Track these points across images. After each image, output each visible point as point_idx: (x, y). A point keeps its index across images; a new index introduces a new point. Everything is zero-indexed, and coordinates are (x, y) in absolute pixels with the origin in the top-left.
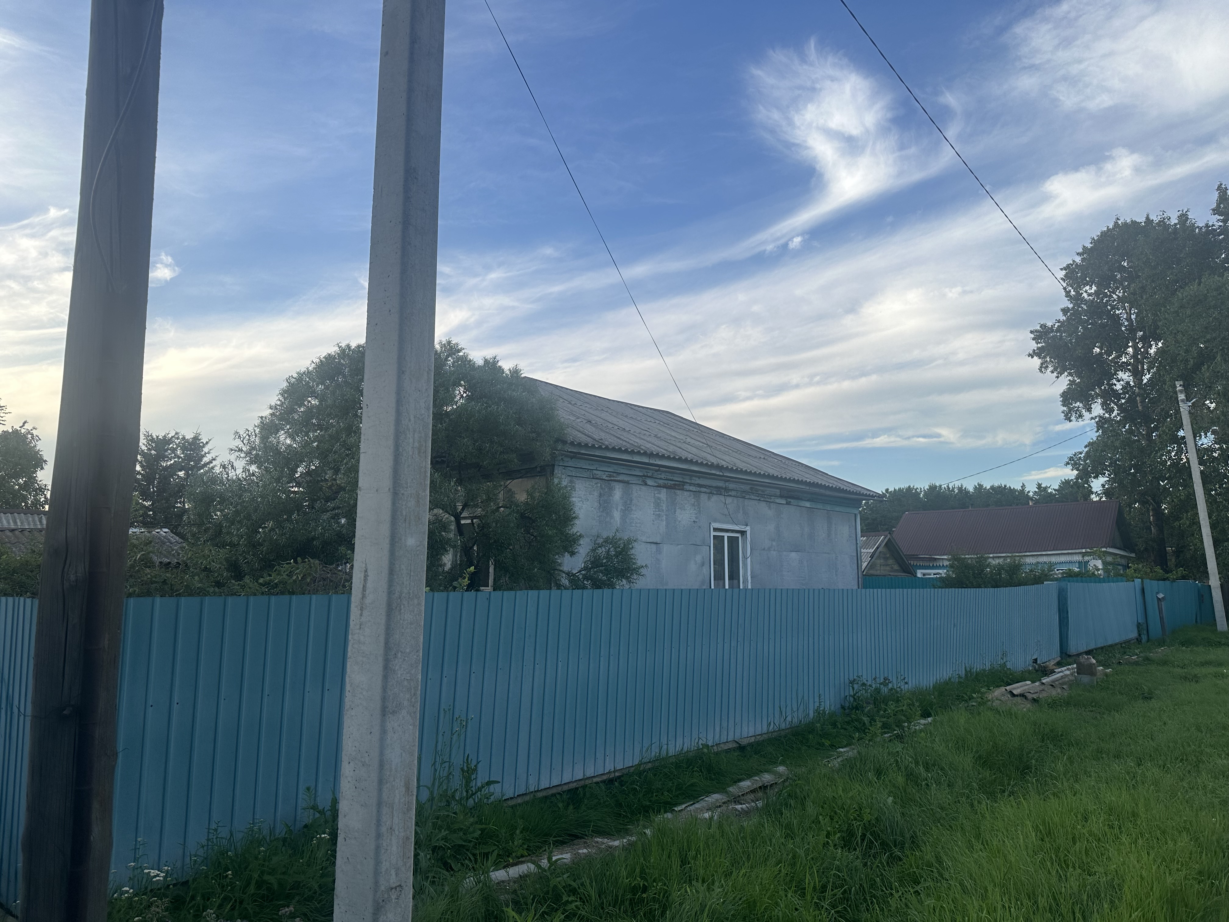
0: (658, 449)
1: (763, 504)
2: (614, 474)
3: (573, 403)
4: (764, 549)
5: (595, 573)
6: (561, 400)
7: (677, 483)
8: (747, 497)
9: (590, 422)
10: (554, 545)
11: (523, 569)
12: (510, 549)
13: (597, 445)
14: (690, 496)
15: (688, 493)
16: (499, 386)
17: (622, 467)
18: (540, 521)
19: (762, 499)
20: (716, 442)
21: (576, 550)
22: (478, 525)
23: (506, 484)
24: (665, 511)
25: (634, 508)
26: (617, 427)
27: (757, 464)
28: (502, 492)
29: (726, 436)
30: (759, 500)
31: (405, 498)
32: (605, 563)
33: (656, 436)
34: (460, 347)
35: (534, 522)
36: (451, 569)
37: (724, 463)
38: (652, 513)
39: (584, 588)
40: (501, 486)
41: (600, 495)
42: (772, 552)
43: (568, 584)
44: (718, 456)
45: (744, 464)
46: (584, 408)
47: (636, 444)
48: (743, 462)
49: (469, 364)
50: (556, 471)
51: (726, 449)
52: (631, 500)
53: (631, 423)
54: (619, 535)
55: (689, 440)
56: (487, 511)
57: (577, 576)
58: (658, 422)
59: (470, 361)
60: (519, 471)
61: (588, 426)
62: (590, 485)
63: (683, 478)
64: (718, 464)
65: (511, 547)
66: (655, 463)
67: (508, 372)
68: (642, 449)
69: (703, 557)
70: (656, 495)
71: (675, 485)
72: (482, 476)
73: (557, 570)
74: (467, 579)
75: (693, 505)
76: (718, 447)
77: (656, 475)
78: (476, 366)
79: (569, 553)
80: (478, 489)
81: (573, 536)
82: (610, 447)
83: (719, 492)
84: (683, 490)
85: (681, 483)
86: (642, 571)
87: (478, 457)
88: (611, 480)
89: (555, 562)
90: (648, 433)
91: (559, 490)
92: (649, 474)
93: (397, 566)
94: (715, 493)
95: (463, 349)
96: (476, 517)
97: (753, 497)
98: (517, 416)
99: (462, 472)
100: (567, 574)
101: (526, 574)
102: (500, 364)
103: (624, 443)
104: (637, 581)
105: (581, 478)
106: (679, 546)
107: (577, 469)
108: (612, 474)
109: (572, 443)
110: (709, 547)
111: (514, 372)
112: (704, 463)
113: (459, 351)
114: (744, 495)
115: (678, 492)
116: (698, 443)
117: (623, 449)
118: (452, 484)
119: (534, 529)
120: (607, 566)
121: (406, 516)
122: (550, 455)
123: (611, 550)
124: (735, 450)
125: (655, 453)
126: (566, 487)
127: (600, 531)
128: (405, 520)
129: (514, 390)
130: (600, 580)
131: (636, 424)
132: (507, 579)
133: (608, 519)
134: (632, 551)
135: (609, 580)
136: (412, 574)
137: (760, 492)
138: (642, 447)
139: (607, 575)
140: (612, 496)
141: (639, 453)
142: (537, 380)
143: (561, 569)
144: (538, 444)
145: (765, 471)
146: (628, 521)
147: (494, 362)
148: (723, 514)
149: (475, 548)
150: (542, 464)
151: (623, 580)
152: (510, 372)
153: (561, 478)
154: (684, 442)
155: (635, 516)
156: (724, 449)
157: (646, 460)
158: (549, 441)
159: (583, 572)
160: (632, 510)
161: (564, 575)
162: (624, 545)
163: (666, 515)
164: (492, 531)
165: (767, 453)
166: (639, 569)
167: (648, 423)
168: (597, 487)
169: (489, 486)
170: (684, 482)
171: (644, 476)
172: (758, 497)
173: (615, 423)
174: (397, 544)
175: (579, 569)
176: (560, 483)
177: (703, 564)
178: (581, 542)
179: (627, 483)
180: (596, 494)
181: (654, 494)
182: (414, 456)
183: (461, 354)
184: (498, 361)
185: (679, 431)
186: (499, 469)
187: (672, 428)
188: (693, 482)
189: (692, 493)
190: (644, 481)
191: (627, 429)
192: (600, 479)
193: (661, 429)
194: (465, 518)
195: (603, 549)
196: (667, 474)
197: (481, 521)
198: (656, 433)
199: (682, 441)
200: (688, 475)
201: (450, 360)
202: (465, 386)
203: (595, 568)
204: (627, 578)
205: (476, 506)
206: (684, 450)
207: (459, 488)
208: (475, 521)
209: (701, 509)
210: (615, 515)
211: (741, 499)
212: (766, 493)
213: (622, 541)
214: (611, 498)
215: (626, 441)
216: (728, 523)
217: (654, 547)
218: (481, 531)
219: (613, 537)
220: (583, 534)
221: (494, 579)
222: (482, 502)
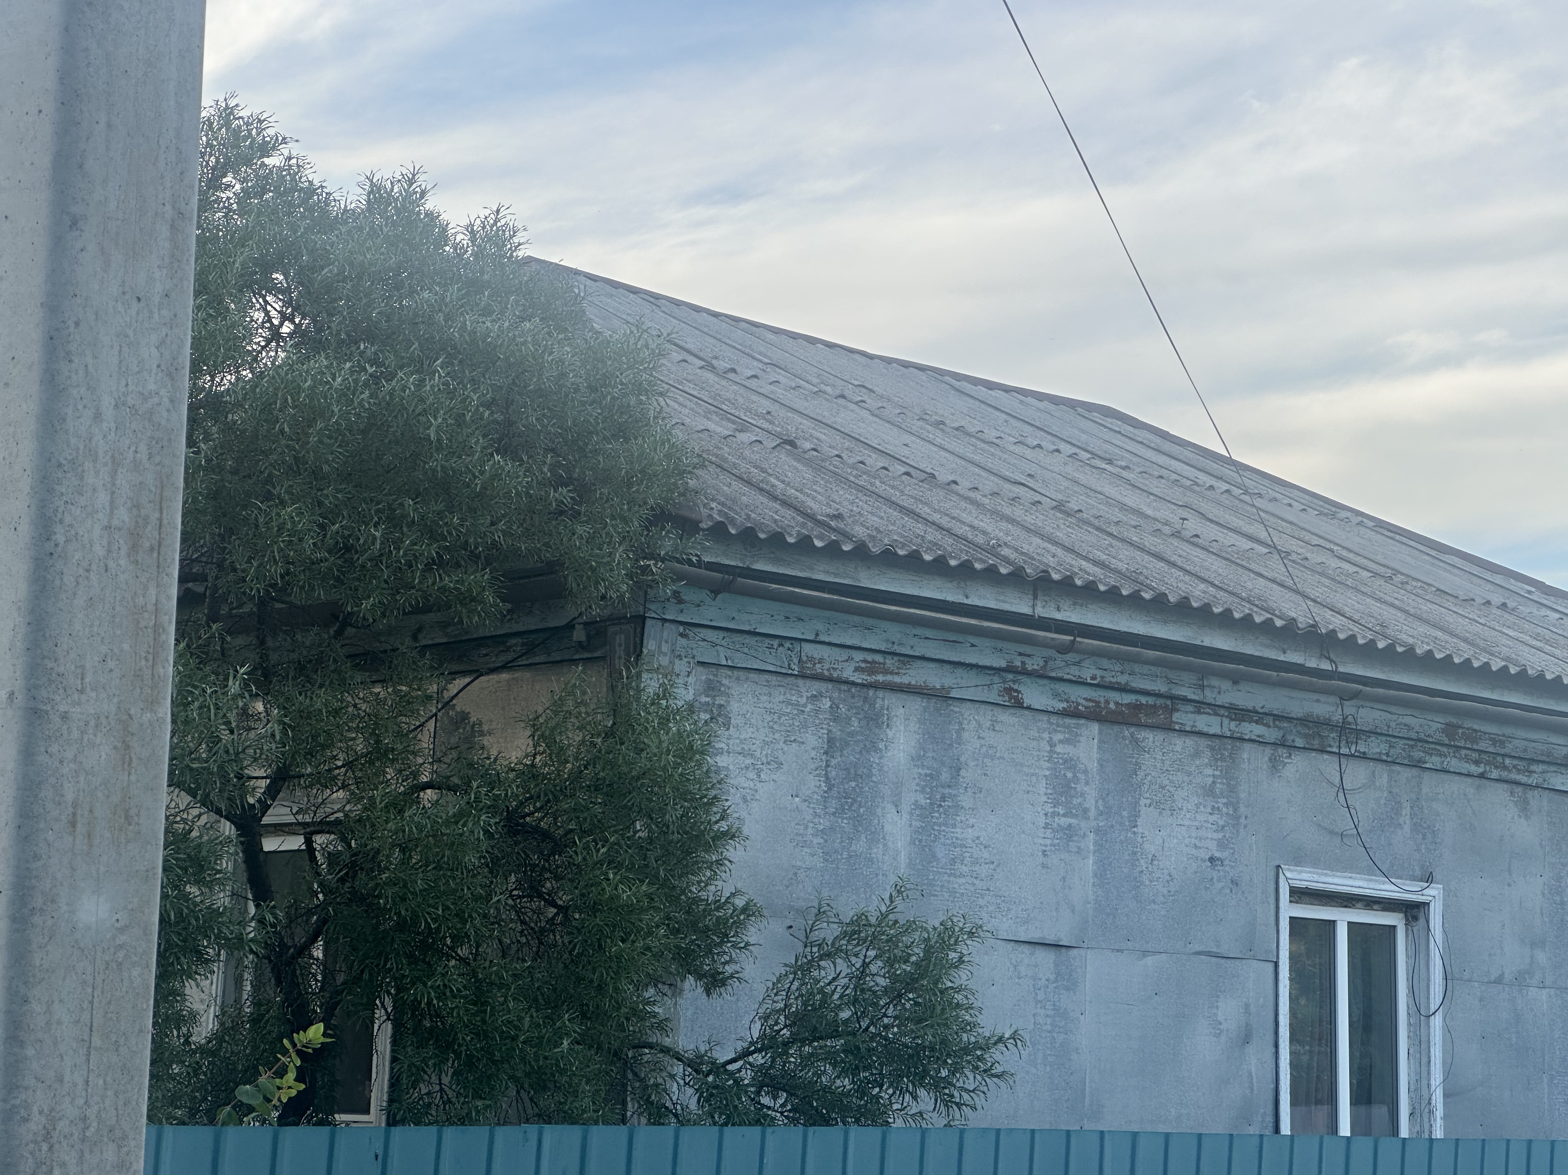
0: (1069, 559)
1: (1498, 795)
2: (890, 662)
3: (722, 365)
4: (1499, 981)
5: (807, 1061)
6: (676, 356)
7: (1143, 700)
8: (1433, 761)
9: (792, 443)
10: (640, 944)
11: (514, 1039)
12: (461, 959)
13: (821, 537)
14: (1197, 754)
15: (1190, 742)
16: (426, 295)
17: (919, 631)
18: (586, 848)
19: (1495, 774)
20: (1308, 537)
21: (729, 969)
22: (332, 858)
23: (447, 695)
24: (1093, 813)
25: (966, 801)
26: (903, 470)
27: (1478, 628)
28: (431, 724)
29: (1343, 514)
30: (1482, 776)
31: (76, 734)
32: (846, 1022)
33: (1060, 507)
34: (271, 132)
35: (558, 847)
36: (218, 1037)
37: (1336, 622)
38: (1042, 821)
39: (761, 1119)
40: (429, 698)
41: (831, 746)
42: (1533, 992)
43: (693, 1105)
44: (1313, 594)
45: (1423, 629)
46: (767, 389)
47: (980, 539)
48: (1420, 619)
49: (304, 202)
50: (650, 645)
51: (1346, 566)
52: (957, 770)
53: (961, 451)
54: (905, 912)
55: (1193, 525)
56: (371, 799)
57: (731, 1074)
58: (1067, 449)
59: (311, 190)
60: (499, 641)
61: (784, 460)
62: (788, 703)
63: (1171, 682)
64: (1315, 626)
65: (463, 952)
66: (1058, 616)
67: (462, 238)
68: (1007, 560)
69: (1247, 1006)
70: (1059, 749)
71: (1136, 707)
72: (349, 656)
73: (651, 1046)
74: (291, 1075)
75: (1210, 791)
76: (1316, 558)
77: (1061, 667)
78: (334, 209)
79: (700, 976)
80: (336, 712)
81: (717, 909)
82: (875, 549)
83: (1316, 743)
84: (1168, 728)
85: (1159, 702)
86: (997, 1056)
87: (338, 579)
88: (875, 686)
89: (643, 1016)
90: (1027, 495)
91: (664, 721)
92: (1032, 664)
93: (37, 1007)
94: (1299, 742)
95: (284, 141)
96: (324, 827)
97: (1454, 764)
98: (498, 417)
99: (270, 643)
100: (689, 1063)
101: (523, 1059)
102: (430, 204)
103: (932, 535)
104: (979, 1101)
105: (753, 676)
106: (1149, 960)
107: (737, 638)
108: (879, 658)
109: (719, 531)
110: (1270, 967)
111: (488, 238)
112: (1258, 619)
113: (266, 149)
114: (1417, 754)
115: (1149, 737)
116: (1232, 538)
117: (928, 557)
118: (234, 687)
119: (557, 878)
120: (854, 1034)
121: (75, 805)
122: (630, 576)
123: (873, 968)
124: (1382, 570)
125: (1056, 576)
126: (691, 708)
127: (825, 893)
128: (73, 824)
129: (486, 312)
130: (825, 1089)
131: (977, 458)
132: (446, 1080)
133: (860, 846)
134: (961, 977)
135: (862, 1091)
136: (97, 1041)
137: (1483, 745)
138: (1005, 551)
139: (856, 1070)
140: (877, 750)
141: (991, 576)
142: (577, 272)
143: (667, 1042)
144: (580, 530)
145: (1507, 659)
146: (940, 852)
147: (409, 195)
148: (1332, 832)
149: (318, 953)
150: (596, 611)
151: (922, 1093)
152: (473, 239)
153: (669, 674)
154: (1177, 535)
155: (970, 833)
156: (1334, 563)
157: (1020, 605)
158: (625, 520)
159: (758, 1059)
160: (957, 807)
161: (678, 1069)
162: (928, 951)
163: (1098, 831)
164: (392, 883)
165: (1513, 585)
166: (986, 1048)
167: (1029, 453)
168: (817, 711)
169: (379, 701)
170: (1172, 698)
171: (1009, 669)
172: (1477, 763)
173: (890, 449)
174: (37, 919)
175: (740, 1046)
176: (666, 693)
177: (1246, 1038)
178: (752, 934)
179: (942, 696)
180: (813, 740)
181: (1052, 745)
182: (111, 564)
183: (273, 161)
184: (423, 193)
185: (1156, 487)
186: (420, 629)
187: (1125, 474)
188: (1209, 696)
189: (1203, 742)
190: (1009, 691)
191: (944, 476)
192: (830, 680)
193: (1081, 477)
194: (279, 829)
195: (841, 965)
196: (1105, 663)
197: (344, 839)
198: (1060, 497)
199: (1167, 530)
200: (1187, 668)
201: (229, 186)
202: (286, 291)
203: (803, 1042)
204: (939, 1086)
205: (326, 780)
206: (1174, 565)
207: (260, 707)
208: (319, 840)
209: (1242, 809)
210: (888, 828)
211: (1406, 774)
212: (1509, 748)
213: (916, 935)
214: (874, 758)
215: (940, 528)
216: (1348, 866)
217: (1045, 958)
218: (342, 880)
219: (884, 916)
220: (759, 901)
221: (394, 1083)
222: (348, 765)
